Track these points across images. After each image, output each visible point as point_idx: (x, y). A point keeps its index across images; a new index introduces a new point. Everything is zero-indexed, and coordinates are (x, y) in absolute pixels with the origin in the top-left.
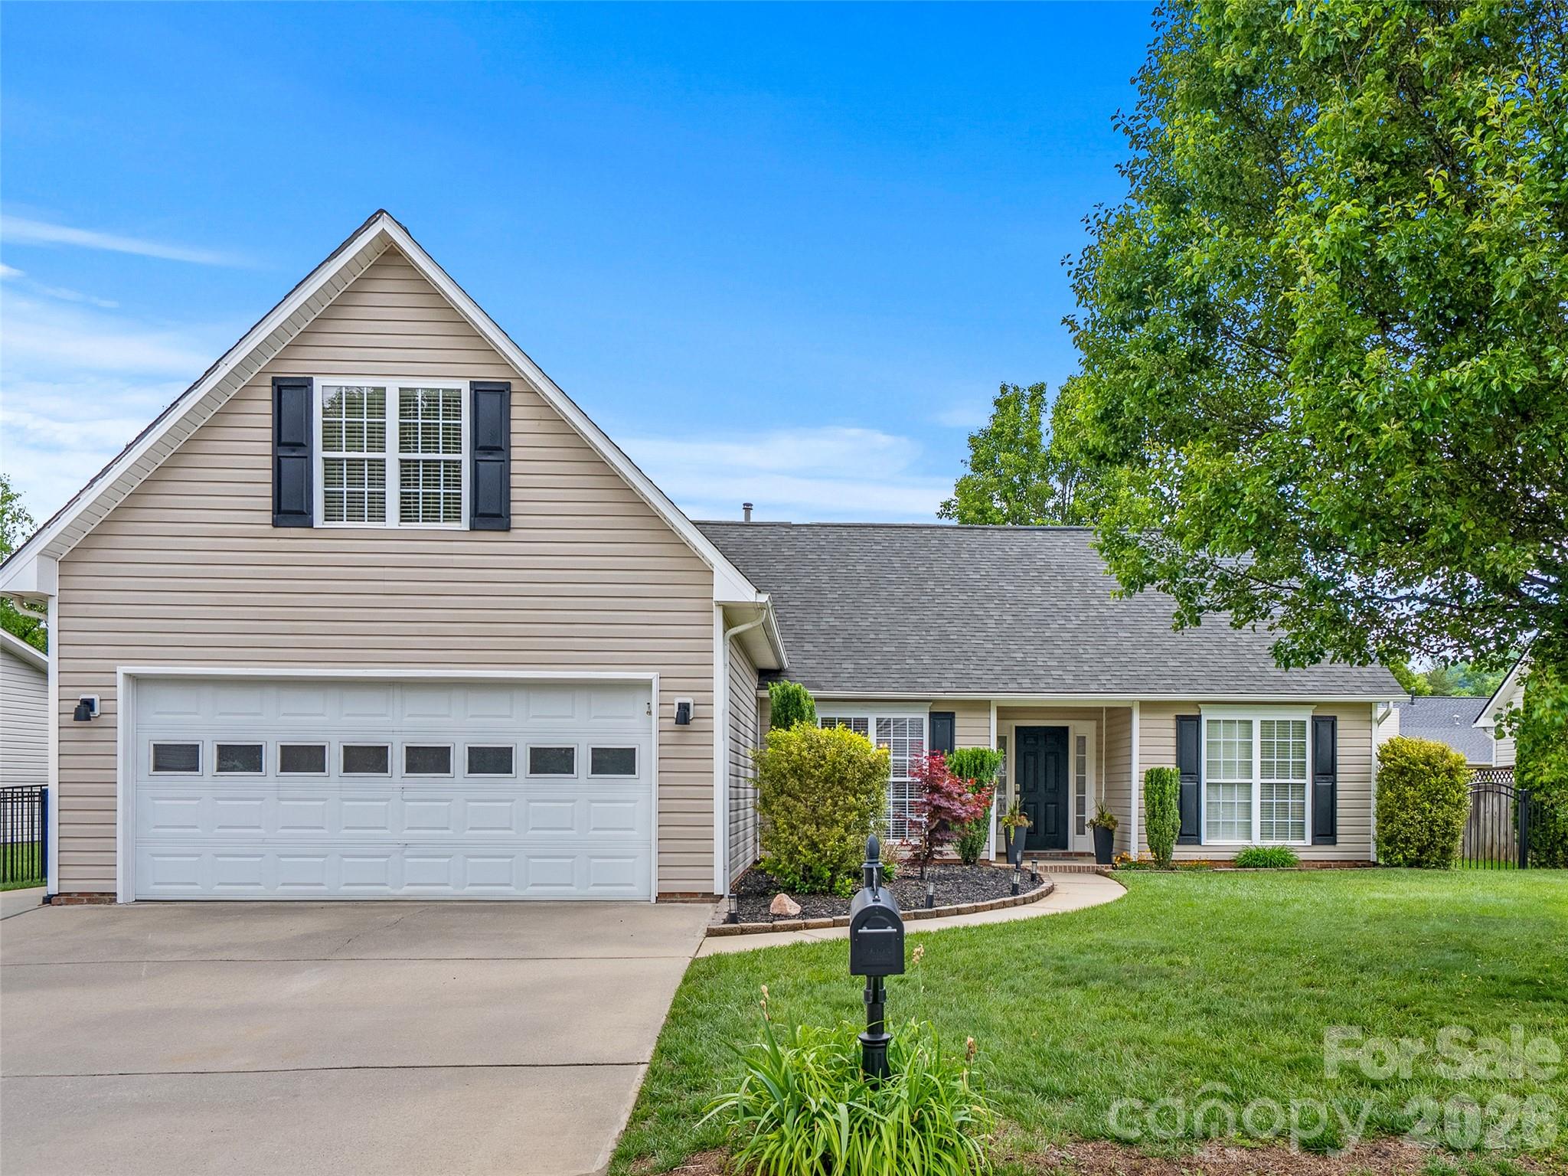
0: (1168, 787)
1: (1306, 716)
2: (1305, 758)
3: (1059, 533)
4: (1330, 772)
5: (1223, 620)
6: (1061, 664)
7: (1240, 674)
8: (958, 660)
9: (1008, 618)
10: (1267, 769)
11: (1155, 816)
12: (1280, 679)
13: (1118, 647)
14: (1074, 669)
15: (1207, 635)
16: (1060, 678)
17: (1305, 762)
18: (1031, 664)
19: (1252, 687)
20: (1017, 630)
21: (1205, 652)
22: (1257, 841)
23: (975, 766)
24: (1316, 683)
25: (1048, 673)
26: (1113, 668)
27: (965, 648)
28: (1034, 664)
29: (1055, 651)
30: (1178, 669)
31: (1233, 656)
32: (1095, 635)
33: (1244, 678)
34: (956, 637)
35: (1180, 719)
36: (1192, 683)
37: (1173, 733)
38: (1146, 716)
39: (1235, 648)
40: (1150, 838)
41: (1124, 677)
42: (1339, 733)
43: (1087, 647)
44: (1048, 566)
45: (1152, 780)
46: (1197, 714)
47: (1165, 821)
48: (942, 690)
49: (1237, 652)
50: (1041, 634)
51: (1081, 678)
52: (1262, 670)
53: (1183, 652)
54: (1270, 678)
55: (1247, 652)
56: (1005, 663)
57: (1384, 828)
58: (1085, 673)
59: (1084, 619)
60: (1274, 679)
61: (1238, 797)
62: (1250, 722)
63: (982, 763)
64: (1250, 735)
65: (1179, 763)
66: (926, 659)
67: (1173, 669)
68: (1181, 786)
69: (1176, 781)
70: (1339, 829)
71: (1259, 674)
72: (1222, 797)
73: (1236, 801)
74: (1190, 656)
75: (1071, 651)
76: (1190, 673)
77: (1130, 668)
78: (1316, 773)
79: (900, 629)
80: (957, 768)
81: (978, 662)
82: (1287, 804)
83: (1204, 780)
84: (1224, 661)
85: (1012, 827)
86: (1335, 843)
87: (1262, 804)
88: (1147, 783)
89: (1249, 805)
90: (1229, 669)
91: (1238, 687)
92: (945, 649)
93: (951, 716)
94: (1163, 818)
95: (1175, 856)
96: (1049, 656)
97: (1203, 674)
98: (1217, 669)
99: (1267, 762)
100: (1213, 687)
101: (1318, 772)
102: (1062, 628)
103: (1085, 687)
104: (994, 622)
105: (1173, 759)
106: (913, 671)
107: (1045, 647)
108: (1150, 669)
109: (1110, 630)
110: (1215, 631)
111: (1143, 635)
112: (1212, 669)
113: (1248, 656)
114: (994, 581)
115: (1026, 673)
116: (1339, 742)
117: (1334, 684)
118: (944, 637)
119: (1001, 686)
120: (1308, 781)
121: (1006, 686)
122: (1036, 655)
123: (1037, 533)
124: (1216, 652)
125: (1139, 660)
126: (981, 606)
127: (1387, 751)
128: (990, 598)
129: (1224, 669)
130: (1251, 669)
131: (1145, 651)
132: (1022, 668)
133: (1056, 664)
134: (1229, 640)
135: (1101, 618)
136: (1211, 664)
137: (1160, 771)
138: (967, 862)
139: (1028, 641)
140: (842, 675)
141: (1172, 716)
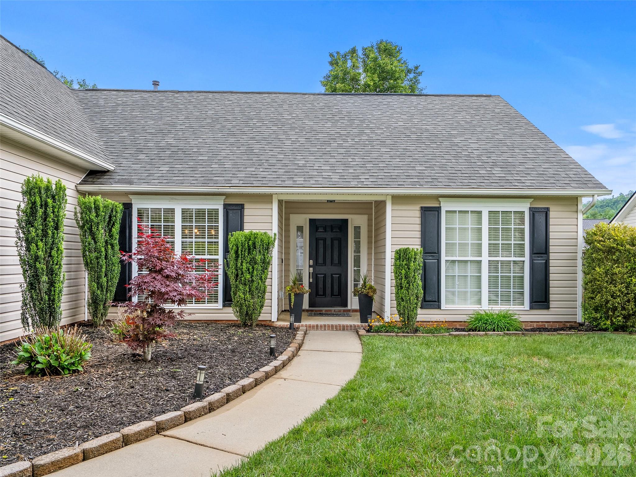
0: (412, 264)
1: (524, 207)
2: (524, 240)
3: (353, 96)
4: (544, 252)
5: (460, 141)
6: (333, 168)
7: (472, 175)
8: (253, 165)
9: (302, 140)
10: (493, 249)
11: (402, 288)
12: (504, 178)
13: (380, 157)
14: (342, 171)
15: (447, 151)
16: (329, 177)
17: (524, 244)
18: (309, 168)
19: (482, 184)
20: (306, 147)
21: (445, 161)
22: (485, 307)
23: (249, 246)
24: (532, 182)
25: (320, 174)
26: (372, 171)
27: (262, 157)
28: (312, 168)
29: (330, 160)
30: (424, 171)
31: (467, 164)
32: (363, 150)
33: (475, 178)
34: (258, 151)
35: (424, 210)
36: (433, 181)
37: (418, 221)
38: (396, 207)
39: (469, 158)
40: (399, 304)
41: (380, 177)
42: (552, 221)
43: (355, 157)
44: (340, 112)
45: (400, 257)
46: (438, 206)
47: (410, 291)
48: (230, 185)
49: (470, 161)
50: (323, 150)
51: (345, 177)
52: (489, 172)
53: (428, 160)
54: (496, 178)
55: (477, 161)
56: (289, 167)
57: (592, 298)
58: (350, 174)
59: (358, 141)
60: (499, 178)
61: (470, 271)
62: (480, 213)
63: (254, 244)
64: (480, 222)
65: (423, 245)
66: (228, 165)
67: (420, 171)
68: (425, 263)
69: (420, 260)
70: (552, 297)
71: (487, 175)
72: (457, 271)
73: (469, 274)
74: (434, 163)
75: (342, 160)
76: (432, 175)
77: (385, 171)
78: (533, 253)
79: (219, 146)
80: (234, 247)
81: (268, 167)
82: (510, 277)
83: (444, 258)
84: (460, 166)
85: (293, 295)
86: (548, 308)
87: (489, 277)
88: (396, 260)
89: (479, 278)
90: (463, 172)
91: (470, 184)
92: (246, 158)
93: (241, 207)
94: (408, 289)
95: (420, 318)
96: (324, 163)
97: (443, 175)
98: (454, 172)
99: (493, 244)
100: (450, 184)
101: (535, 252)
102: (340, 146)
103: (347, 183)
104: (291, 142)
105: (418, 241)
106: (213, 172)
107: (323, 157)
108: (401, 171)
109: (375, 147)
110: (453, 148)
111: (400, 150)
112: (450, 172)
113: (478, 164)
114: (300, 119)
115: (303, 174)
116: (552, 228)
117: (547, 182)
118: (250, 150)
119: (279, 182)
120: (527, 259)
121: (283, 183)
122: (314, 163)
123: (338, 96)
124: (454, 161)
125: (393, 165)
126: (285, 133)
127: (595, 235)
128: (292, 129)
129: (460, 172)
130: (480, 172)
131: (399, 160)
132: (300, 171)
133: (329, 168)
134: (463, 153)
135: (370, 140)
136: (450, 169)
137: (406, 251)
138: (245, 325)
139: (312, 154)
140: (155, 175)
141: (418, 207)
